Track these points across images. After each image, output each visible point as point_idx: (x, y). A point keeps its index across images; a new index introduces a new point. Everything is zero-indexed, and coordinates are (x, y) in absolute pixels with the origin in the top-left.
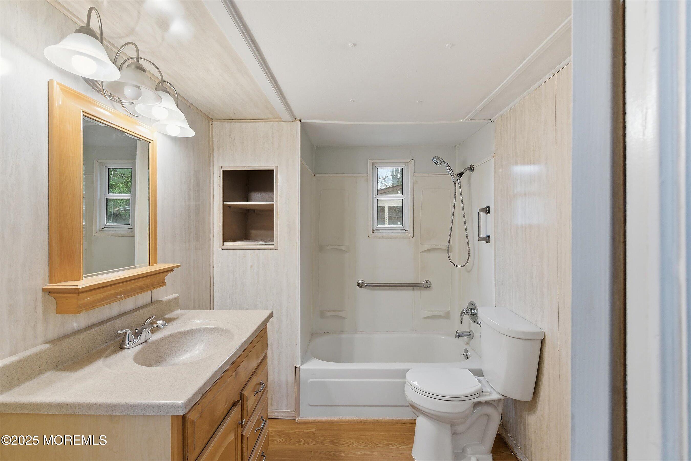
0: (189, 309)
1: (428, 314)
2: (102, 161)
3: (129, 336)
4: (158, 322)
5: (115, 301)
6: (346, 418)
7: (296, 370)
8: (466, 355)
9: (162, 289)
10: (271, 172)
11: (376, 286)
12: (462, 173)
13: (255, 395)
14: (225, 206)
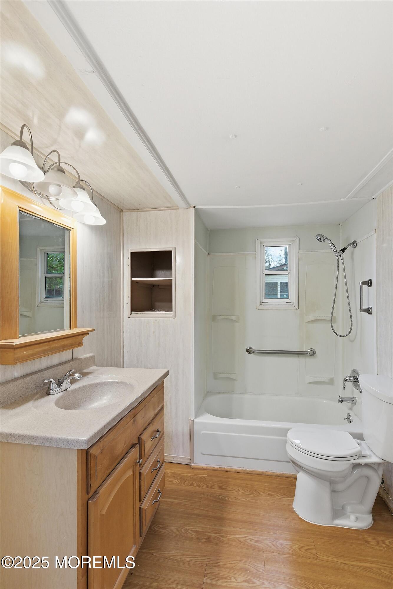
0: (103, 366)
1: (313, 379)
2: (42, 248)
3: (53, 385)
4: (75, 375)
5: (43, 356)
6: (233, 468)
7: (191, 423)
8: (349, 419)
9: (81, 348)
10: (170, 253)
11: (264, 352)
12: (345, 249)
13: (152, 440)
14: (132, 281)
